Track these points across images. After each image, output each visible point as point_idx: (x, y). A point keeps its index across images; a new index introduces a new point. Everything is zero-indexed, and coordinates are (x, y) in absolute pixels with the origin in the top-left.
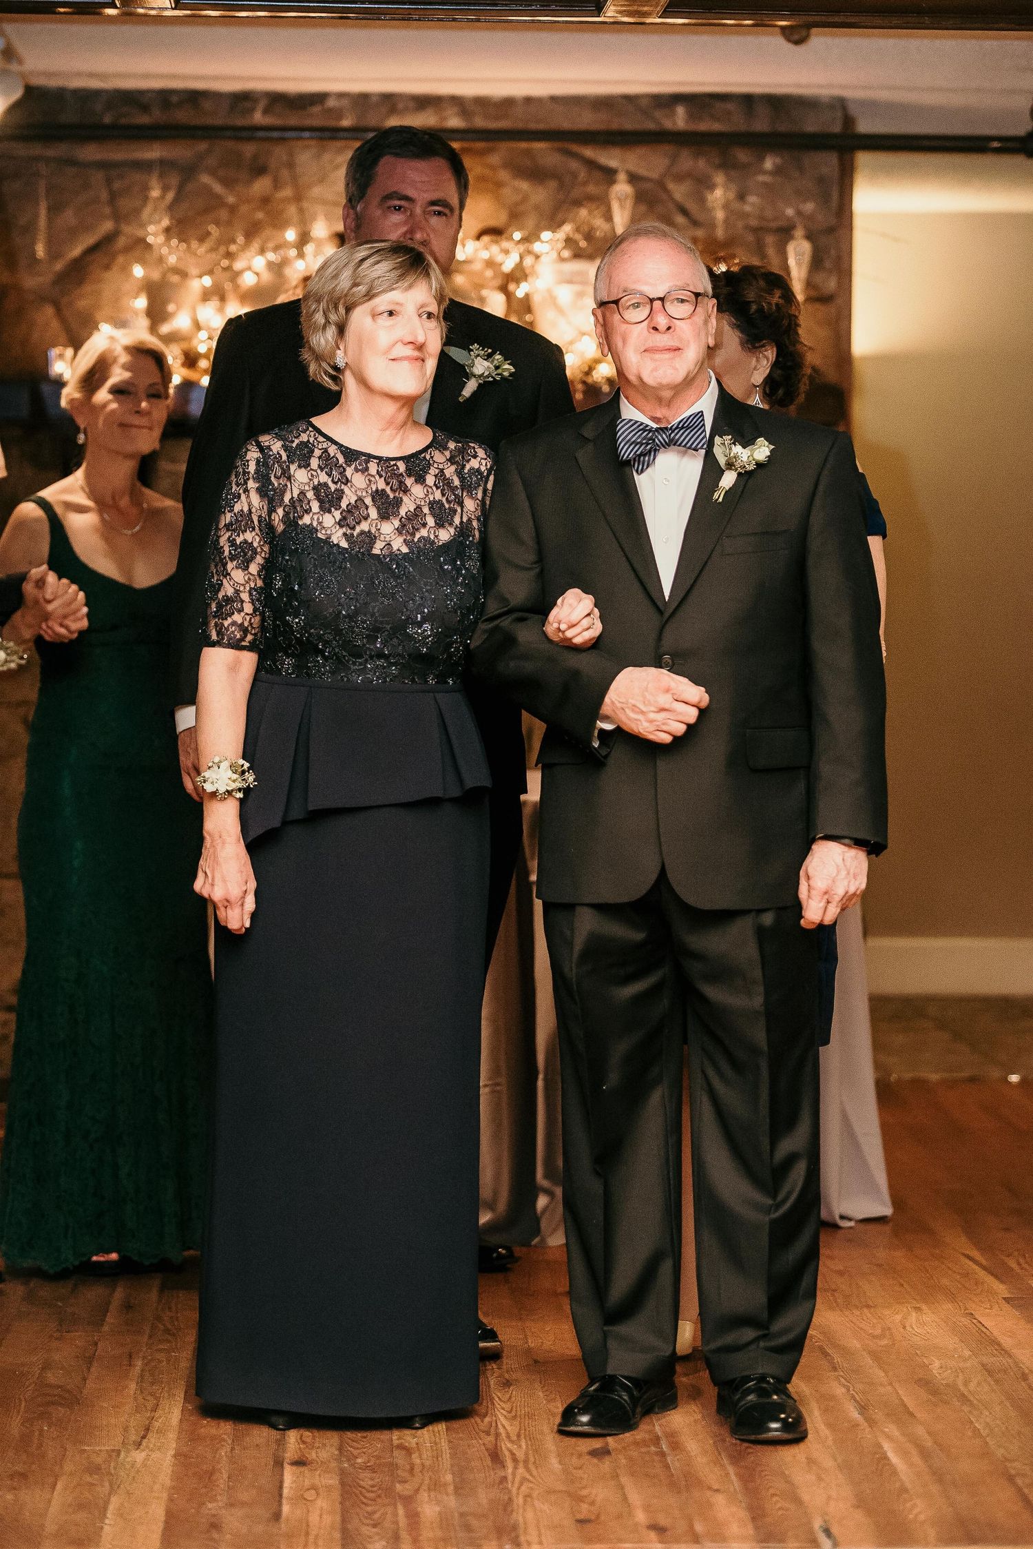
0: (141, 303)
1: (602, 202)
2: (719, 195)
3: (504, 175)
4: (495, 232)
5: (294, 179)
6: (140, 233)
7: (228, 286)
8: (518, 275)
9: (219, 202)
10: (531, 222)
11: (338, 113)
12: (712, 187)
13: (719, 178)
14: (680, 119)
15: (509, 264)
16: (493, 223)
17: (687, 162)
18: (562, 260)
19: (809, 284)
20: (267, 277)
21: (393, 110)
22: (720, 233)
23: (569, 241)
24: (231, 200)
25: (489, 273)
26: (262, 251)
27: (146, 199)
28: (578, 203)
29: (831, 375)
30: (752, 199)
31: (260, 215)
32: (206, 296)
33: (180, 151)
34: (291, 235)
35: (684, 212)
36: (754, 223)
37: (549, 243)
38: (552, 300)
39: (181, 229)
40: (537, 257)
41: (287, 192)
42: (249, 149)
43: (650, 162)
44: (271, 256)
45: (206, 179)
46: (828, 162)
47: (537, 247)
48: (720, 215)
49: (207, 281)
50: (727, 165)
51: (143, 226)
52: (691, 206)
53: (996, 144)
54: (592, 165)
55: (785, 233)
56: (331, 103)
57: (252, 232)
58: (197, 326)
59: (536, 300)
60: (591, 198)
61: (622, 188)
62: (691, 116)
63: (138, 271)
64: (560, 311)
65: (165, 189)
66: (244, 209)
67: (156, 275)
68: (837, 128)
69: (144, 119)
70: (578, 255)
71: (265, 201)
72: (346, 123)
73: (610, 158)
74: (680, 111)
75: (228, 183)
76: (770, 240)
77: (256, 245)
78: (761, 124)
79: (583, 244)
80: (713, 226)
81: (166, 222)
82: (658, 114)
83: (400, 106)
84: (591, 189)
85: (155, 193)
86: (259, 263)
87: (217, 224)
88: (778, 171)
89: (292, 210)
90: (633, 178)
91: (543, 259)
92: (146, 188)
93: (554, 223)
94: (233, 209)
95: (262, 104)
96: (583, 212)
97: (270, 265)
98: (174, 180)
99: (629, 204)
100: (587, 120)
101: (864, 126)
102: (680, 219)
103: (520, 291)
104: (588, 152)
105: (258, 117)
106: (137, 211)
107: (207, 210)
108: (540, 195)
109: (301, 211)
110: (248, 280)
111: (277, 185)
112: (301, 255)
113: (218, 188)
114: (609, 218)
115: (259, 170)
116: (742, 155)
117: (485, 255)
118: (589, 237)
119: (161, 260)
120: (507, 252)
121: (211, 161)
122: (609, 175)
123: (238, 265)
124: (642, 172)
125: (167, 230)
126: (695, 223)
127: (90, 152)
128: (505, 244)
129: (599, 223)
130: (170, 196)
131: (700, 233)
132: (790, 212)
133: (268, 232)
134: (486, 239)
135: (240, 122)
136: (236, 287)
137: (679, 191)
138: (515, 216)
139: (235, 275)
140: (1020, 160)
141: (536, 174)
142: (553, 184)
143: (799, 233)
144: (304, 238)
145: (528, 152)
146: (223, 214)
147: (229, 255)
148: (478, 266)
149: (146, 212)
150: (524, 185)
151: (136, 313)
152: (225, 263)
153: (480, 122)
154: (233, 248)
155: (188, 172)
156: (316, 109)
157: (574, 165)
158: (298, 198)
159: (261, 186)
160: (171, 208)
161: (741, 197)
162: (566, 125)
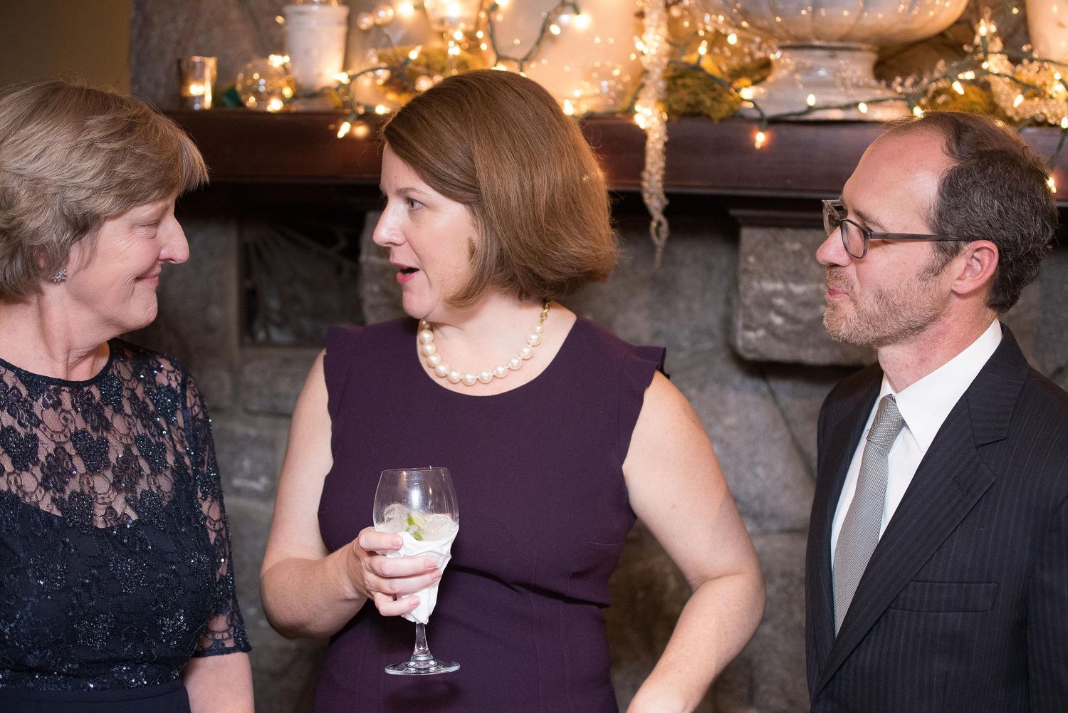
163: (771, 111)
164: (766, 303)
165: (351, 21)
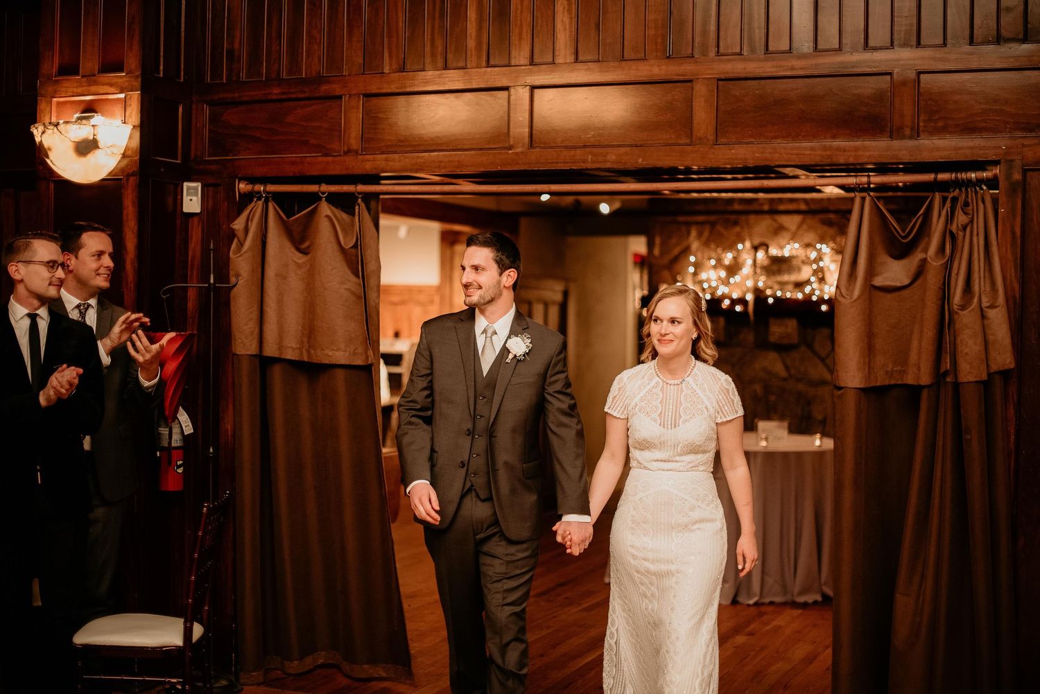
0: (692, 270)
4: (811, 245)
7: (719, 264)
8: (817, 260)
9: (722, 235)
10: (828, 240)
11: (762, 205)
15: (813, 256)
16: (811, 241)
18: (833, 254)
20: (732, 261)
21: (782, 203)
23: (835, 249)
24: (726, 235)
25: (804, 260)
26: (731, 253)
28: (840, 233)
32: (715, 267)
33: (712, 218)
34: (740, 247)
37: (827, 248)
38: (828, 268)
39: (706, 244)
40: (824, 254)
41: (745, 231)
42: (733, 217)
44: (734, 254)
47: (823, 250)
49: (714, 262)
58: (707, 278)
59: (824, 268)
63: (691, 259)
66: (731, 238)
67: (697, 260)
70: (836, 252)
71: (738, 234)
72: (766, 208)
75: (726, 229)
79: (840, 249)
81: (698, 242)
83: (785, 201)
85: (693, 233)
86: (730, 256)
91: (827, 255)
94: (727, 238)
95: (737, 202)
105: (737, 207)
108: (831, 231)
109: (746, 238)
110: (727, 262)
111: (742, 228)
112: (743, 253)
113: (722, 230)
115: (736, 223)
117: (805, 253)
120: (813, 252)
121: (721, 222)
125: (698, 244)
127: (681, 219)
128: (813, 249)
133: (736, 244)
134: (807, 248)
135: (730, 209)
136: (721, 264)
138: (820, 239)
139: (722, 261)
141: (829, 224)
144: (744, 247)
145: (828, 217)
146: (723, 239)
148: (802, 257)
150: (826, 228)
152: (720, 256)
153: (813, 207)
154: (723, 251)
155: (713, 224)
159: (737, 229)
163: (774, 295)
164: (775, 332)
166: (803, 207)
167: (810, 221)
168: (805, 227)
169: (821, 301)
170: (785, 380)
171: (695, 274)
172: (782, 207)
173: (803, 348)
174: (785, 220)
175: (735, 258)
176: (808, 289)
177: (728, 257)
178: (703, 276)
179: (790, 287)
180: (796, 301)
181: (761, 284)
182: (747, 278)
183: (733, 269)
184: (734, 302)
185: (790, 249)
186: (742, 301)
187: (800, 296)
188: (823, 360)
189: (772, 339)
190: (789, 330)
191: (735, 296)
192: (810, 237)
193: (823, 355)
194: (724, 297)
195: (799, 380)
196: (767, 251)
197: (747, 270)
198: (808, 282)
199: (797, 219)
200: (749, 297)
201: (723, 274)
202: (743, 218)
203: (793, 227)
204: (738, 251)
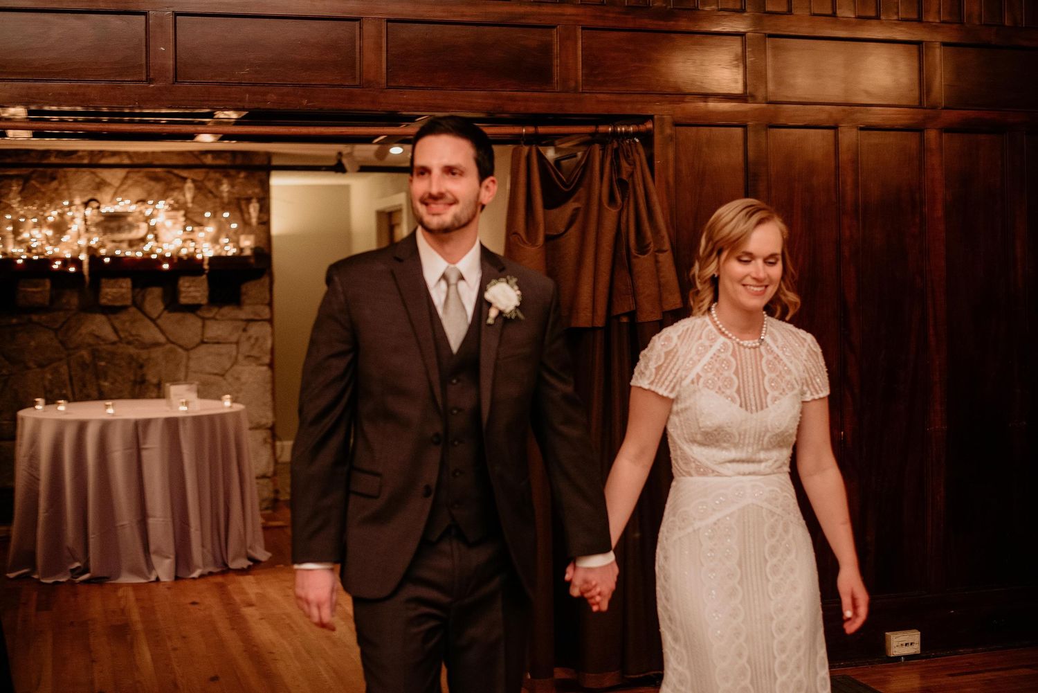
0: (10, 228)
1: (181, 189)
2: (225, 188)
3: (145, 180)
4: (143, 201)
5: (67, 181)
6: (8, 202)
7: (43, 222)
8: (152, 216)
9: (38, 190)
10: (156, 196)
11: (81, 158)
12: (221, 184)
13: (225, 181)
14: (209, 160)
15: (148, 213)
16: (141, 197)
17: (213, 175)
18: (169, 211)
19: (259, 218)
20: (58, 218)
21: (103, 157)
22: (226, 200)
23: (170, 205)
24: (43, 190)
25: (141, 216)
26: (55, 210)
27: (11, 190)
28: (173, 189)
29: (266, 250)
30: (236, 188)
31: (54, 195)
32: (35, 226)
33: (24, 171)
34: (66, 203)
35: (211, 192)
36: (237, 196)
37: (161, 205)
38: (163, 225)
39: (25, 201)
40: (158, 210)
41: (64, 187)
42: (50, 171)
43: (199, 174)
44: (60, 211)
45: (33, 182)
46: (262, 174)
47: (157, 206)
48: (225, 195)
49: (35, 220)
50: (227, 176)
51: (10, 199)
52: (214, 190)
53: (324, 168)
54: (177, 176)
55: (249, 200)
56: (80, 154)
57: (51, 201)
58: (32, 237)
59: (158, 225)
60: (177, 188)
61: (189, 184)
62: (214, 158)
63: (8, 217)
64: (168, 229)
65: (19, 185)
66: (48, 193)
67: (15, 218)
68: (266, 163)
69: (9, 161)
70: (173, 209)
71: (56, 189)
72: (86, 161)
73: (184, 173)
74: (209, 156)
75: (43, 183)
76: (243, 203)
77: (53, 207)
78: (239, 161)
79: (176, 206)
80: (222, 198)
81: (19, 199)
82: (202, 157)
83: (107, 154)
84: (177, 184)
85: (14, 188)
86: (55, 213)
87: (37, 198)
88: (246, 178)
89: (66, 193)
90: (194, 181)
91: (161, 211)
92: (11, 186)
93: (164, 196)
94: (44, 193)
95: (54, 154)
96: (175, 194)
97: (60, 215)
98: (21, 183)
99: (192, 191)
100: (175, 161)
101: (275, 162)
102: (210, 195)
103: (153, 222)
104: (176, 171)
105: (53, 160)
106: (7, 194)
107: (34, 194)
108: (159, 187)
109: (70, 194)
110: (51, 219)
111: (60, 184)
112: (70, 211)
113: (38, 186)
114: (184, 195)
115: (53, 178)
116: (233, 172)
117: (138, 209)
118: (177, 202)
119: (17, 213)
120: (147, 208)
121: (34, 176)
122: (184, 179)
123: (46, 214)
124: (196, 178)
125: (20, 202)
126: (216, 197)
128: (147, 206)
129: (181, 198)
130: (20, 188)
131: (218, 200)
132: (250, 192)
133: (57, 202)
134: (140, 203)
135: (45, 162)
136: (46, 222)
137: (210, 185)
138: (150, 194)
139: (45, 218)
140: (332, 173)
141: (156, 179)
142: (163, 183)
143: (254, 200)
144: (71, 204)
145: (154, 172)
146: (40, 195)
147: (44, 211)
148: (137, 214)
149: (11, 195)
150: (152, 183)
151: (8, 232)
152: (41, 213)
153: (136, 161)
154: (45, 208)
155: (26, 179)
156: (74, 156)
157: (171, 176)
158: (68, 189)
159: (54, 184)
160: (20, 192)
161: (233, 186)
162: (168, 162)
163: (110, 254)
164: (107, 294)
165: (15, 238)
166: (126, 161)
167: (136, 176)
168: (129, 182)
169: (162, 259)
170: (114, 343)
171: (16, 233)
172: (104, 161)
173: (133, 309)
174: (106, 174)
175: (61, 215)
176: (147, 248)
177: (52, 216)
178: (26, 235)
179: (125, 245)
180: (133, 260)
181: (93, 243)
182: (79, 236)
183: (60, 228)
184: (66, 262)
185: (123, 205)
186: (75, 261)
187: (139, 254)
188: (153, 321)
189: (103, 301)
190: (124, 290)
191: (68, 256)
192: (138, 192)
193: (155, 316)
194: (54, 259)
195: (129, 343)
196: (98, 208)
197: (76, 226)
198: (143, 240)
199: (121, 173)
200: (83, 257)
201: (50, 233)
202: (61, 171)
203: (116, 183)
204: (63, 207)
